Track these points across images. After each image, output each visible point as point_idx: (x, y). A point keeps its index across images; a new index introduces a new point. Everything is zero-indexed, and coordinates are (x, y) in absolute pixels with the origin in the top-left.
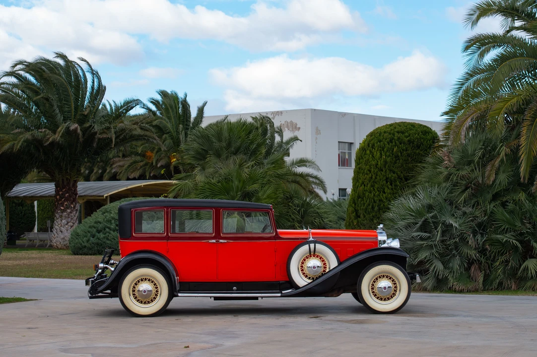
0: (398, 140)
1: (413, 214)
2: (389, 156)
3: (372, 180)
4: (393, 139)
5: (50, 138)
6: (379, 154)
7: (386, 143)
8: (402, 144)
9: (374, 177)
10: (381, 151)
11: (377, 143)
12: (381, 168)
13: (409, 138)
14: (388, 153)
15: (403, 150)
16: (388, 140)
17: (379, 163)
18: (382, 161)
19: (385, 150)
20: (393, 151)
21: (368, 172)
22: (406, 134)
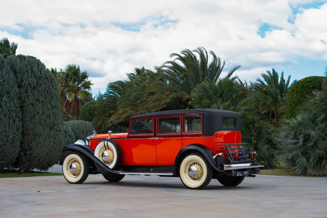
0: (306, 87)
1: (291, 129)
2: (301, 96)
3: (292, 111)
4: (304, 86)
5: (186, 97)
6: (295, 95)
7: (299, 88)
8: (309, 89)
9: (292, 109)
10: (297, 93)
11: (295, 89)
12: (296, 103)
13: (313, 85)
14: (300, 95)
15: (309, 92)
16: (301, 87)
17: (295, 101)
18: (297, 99)
19: (299, 92)
20: (303, 94)
21: (290, 106)
22: (312, 83)
